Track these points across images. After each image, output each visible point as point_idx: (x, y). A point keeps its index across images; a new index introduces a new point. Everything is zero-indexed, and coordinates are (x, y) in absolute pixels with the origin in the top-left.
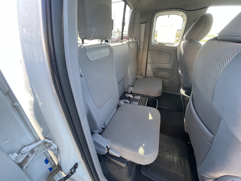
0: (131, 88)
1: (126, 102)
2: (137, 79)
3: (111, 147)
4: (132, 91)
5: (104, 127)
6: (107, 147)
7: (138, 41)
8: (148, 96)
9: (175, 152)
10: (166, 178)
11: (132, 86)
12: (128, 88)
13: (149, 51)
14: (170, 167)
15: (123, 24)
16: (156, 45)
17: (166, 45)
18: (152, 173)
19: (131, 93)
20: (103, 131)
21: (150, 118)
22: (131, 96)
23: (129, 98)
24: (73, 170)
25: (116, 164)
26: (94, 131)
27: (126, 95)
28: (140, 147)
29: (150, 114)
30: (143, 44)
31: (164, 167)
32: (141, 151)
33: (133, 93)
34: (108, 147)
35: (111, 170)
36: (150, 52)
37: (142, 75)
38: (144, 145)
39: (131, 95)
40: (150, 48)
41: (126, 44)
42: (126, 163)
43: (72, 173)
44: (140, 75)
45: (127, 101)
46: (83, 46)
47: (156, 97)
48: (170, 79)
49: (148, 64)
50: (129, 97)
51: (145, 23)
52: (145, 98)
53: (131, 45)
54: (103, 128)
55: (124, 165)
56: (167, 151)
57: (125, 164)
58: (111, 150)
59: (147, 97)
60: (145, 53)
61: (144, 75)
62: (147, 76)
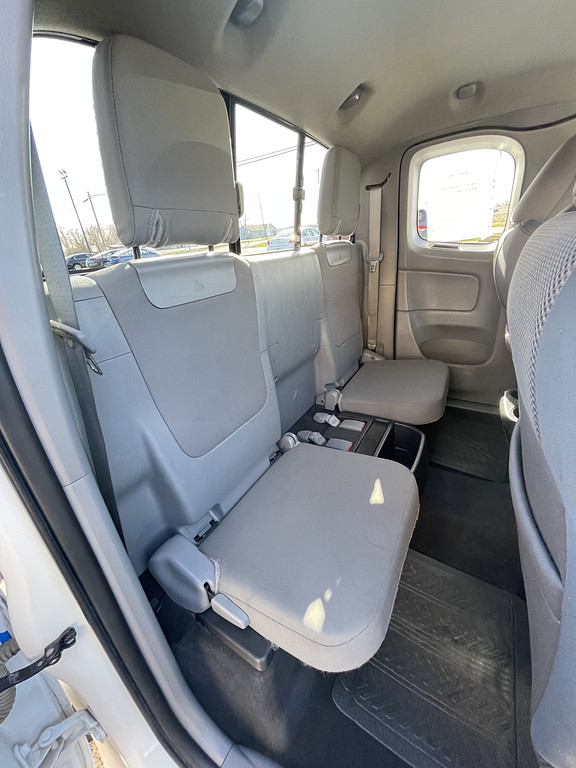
0: (335, 394)
1: (311, 442)
2: (361, 365)
3: (221, 590)
4: (337, 405)
5: (216, 519)
6: (206, 585)
7: (364, 244)
8: (392, 422)
9: (479, 639)
10: (430, 741)
11: (340, 389)
12: (325, 393)
13: (400, 271)
14: (450, 697)
15: (299, 196)
16: (426, 251)
17: (462, 249)
18: (373, 710)
19: (336, 412)
20: (208, 533)
21: (377, 497)
22: (333, 421)
23: (325, 429)
24: (51, 651)
25: (233, 655)
26: (181, 530)
27: (315, 418)
28: (313, 600)
29: (378, 485)
30: (380, 252)
31: (427, 697)
32: (315, 614)
33: (341, 410)
34: (212, 589)
35: (218, 674)
36: (403, 274)
37: (379, 349)
38: (328, 595)
39: (334, 417)
40: (404, 263)
41: (312, 254)
42: (266, 654)
43: (46, 662)
44: (374, 351)
45: (317, 436)
46: (130, 265)
47: (420, 427)
48: (484, 365)
49: (399, 313)
50: (326, 424)
51: (381, 185)
52: (381, 428)
53: (330, 256)
54: (213, 522)
55: (258, 663)
56: (446, 631)
57: (263, 659)
58: (217, 600)
59: (386, 425)
60: (390, 280)
61: (389, 350)
62: (398, 354)
